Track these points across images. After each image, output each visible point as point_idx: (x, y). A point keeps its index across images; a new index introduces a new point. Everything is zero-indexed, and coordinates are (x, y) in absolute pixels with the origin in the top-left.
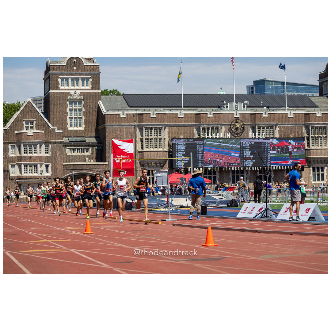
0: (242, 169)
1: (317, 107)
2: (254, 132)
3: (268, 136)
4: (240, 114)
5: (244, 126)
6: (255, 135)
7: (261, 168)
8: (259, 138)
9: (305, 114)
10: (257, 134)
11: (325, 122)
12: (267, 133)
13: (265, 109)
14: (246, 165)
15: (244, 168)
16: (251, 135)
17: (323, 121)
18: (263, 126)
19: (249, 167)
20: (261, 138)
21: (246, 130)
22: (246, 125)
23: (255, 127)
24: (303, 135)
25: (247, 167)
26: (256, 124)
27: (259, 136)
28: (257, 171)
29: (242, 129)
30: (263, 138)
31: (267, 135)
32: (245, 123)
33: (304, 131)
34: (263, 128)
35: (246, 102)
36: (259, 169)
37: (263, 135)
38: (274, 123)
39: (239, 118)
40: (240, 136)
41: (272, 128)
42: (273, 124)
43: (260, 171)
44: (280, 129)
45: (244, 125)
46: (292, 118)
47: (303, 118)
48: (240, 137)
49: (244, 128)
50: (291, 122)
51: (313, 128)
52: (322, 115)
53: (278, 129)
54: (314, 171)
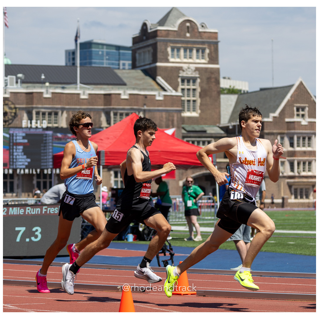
0: (11, 171)
1: (125, 84)
2: (30, 119)
3: (50, 125)
4: (11, 93)
5: (16, 111)
6: (31, 123)
7: (38, 171)
8: (37, 128)
9: (105, 95)
10: (34, 121)
11: (135, 106)
12: (49, 120)
13: (47, 87)
14: (18, 167)
15: (15, 170)
16: (25, 123)
17: (130, 105)
18: (43, 110)
19: (21, 169)
20: (40, 128)
21: (19, 116)
22: (20, 108)
23: (32, 110)
24: (101, 124)
25: (18, 168)
26: (33, 108)
27: (37, 125)
28: (32, 174)
29: (13, 114)
30: (42, 128)
31: (49, 123)
32: (17, 106)
33: (103, 118)
34: (44, 114)
35: (20, 75)
36: (36, 171)
37: (42, 123)
38: (59, 106)
39: (10, 99)
40: (10, 124)
41: (56, 114)
42: (57, 108)
43: (38, 176)
44: (68, 115)
45: (15, 108)
46: (86, 101)
47: (101, 101)
48: (10, 126)
49: (15, 113)
50: (85, 105)
51: (115, 114)
52: (130, 97)
53: (65, 115)
54: (116, 176)
